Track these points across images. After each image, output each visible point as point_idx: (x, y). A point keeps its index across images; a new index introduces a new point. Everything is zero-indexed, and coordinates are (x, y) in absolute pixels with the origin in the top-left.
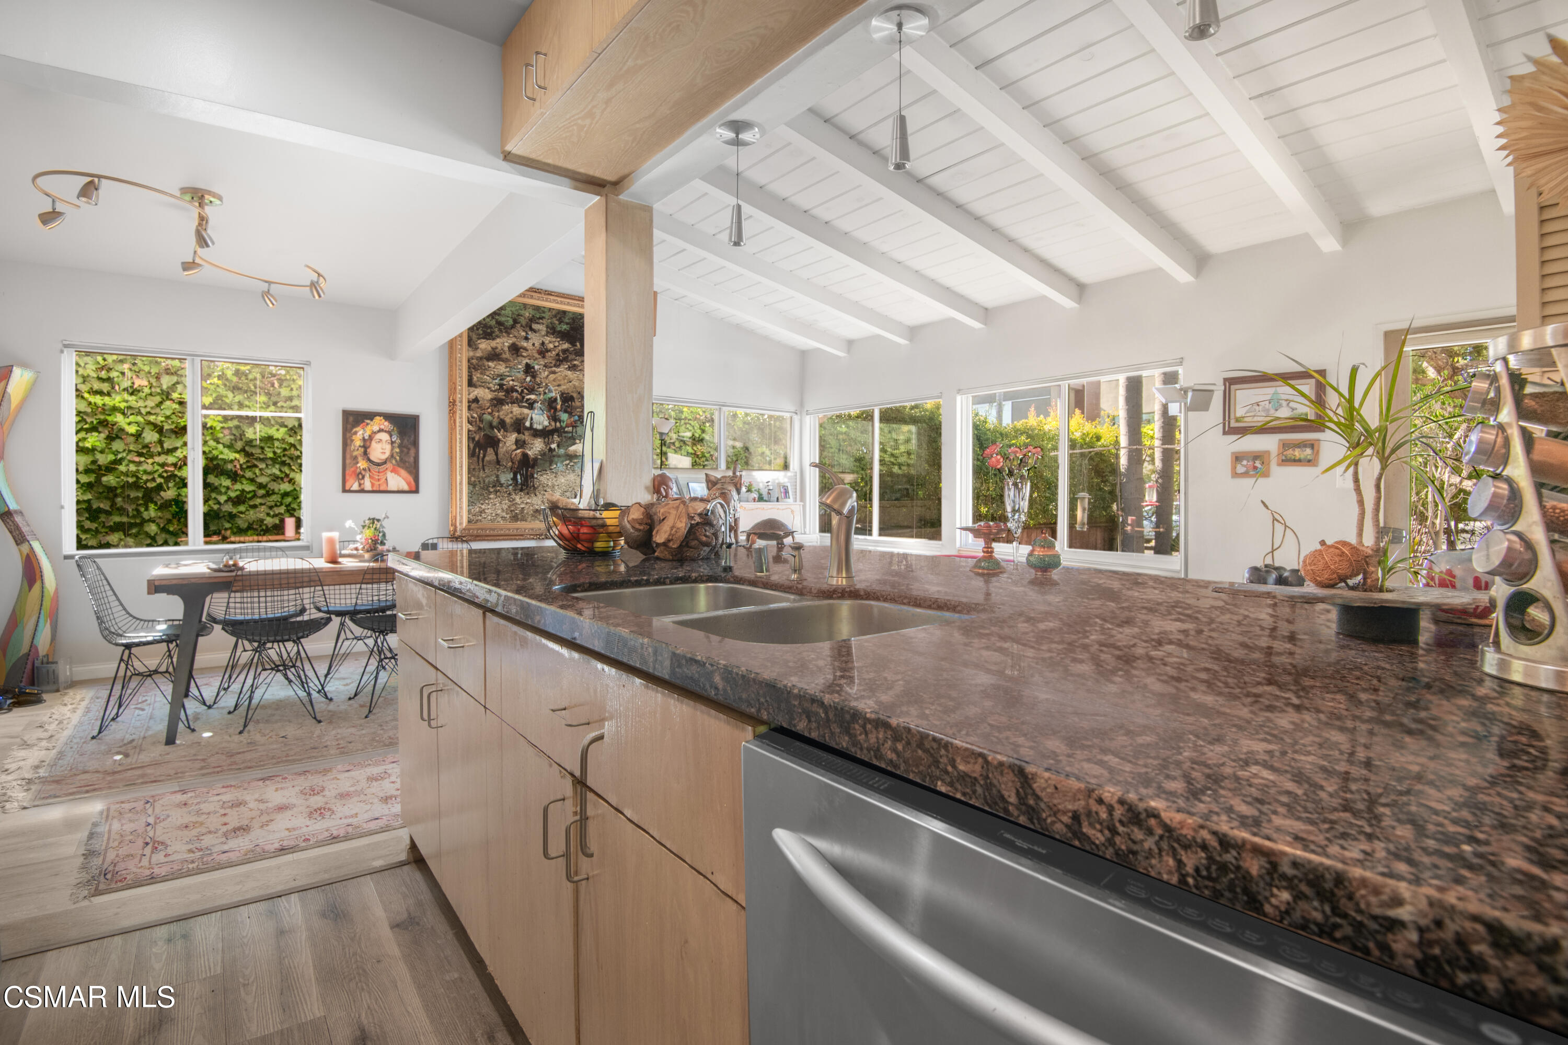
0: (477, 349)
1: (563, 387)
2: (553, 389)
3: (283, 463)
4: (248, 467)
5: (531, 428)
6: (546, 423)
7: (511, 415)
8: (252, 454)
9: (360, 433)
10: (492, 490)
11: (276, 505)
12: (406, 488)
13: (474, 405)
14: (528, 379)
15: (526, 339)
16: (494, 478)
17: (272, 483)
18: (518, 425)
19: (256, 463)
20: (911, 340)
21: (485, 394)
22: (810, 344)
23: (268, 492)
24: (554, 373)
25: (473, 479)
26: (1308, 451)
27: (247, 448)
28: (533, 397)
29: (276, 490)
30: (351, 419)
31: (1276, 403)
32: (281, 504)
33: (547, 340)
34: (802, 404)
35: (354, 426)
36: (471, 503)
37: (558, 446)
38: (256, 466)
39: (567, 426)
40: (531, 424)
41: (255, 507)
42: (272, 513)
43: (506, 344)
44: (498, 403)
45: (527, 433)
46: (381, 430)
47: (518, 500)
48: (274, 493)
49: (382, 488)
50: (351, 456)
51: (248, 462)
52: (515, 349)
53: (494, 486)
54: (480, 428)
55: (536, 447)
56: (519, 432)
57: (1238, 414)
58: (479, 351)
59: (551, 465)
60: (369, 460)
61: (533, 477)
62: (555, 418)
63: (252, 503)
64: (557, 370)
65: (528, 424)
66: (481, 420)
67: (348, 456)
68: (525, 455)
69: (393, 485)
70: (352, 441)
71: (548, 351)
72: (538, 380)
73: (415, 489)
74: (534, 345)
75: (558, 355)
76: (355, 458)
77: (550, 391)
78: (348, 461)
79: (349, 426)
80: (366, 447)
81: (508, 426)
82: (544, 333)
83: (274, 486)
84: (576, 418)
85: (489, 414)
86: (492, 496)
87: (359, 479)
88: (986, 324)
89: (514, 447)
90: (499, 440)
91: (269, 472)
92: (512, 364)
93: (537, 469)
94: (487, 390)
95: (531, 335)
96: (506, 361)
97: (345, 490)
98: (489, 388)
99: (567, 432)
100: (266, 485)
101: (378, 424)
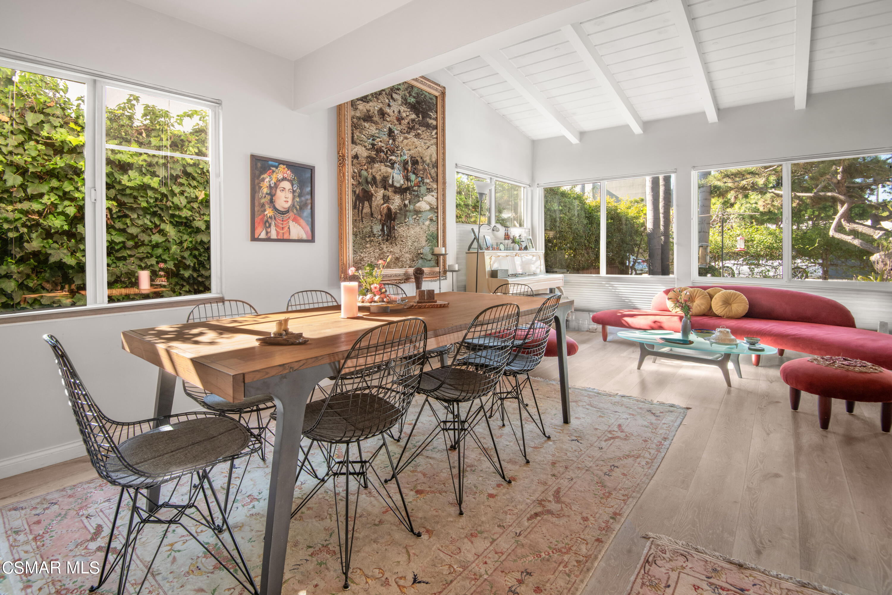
0: (357, 109)
1: (412, 152)
2: (406, 152)
3: (154, 214)
4: (119, 217)
5: (392, 186)
6: (402, 182)
7: (380, 173)
8: (125, 204)
9: (267, 180)
10: (368, 240)
11: (147, 257)
12: (304, 237)
13: (355, 161)
14: (391, 141)
15: (389, 105)
16: (368, 229)
17: (142, 234)
18: (385, 183)
19: (127, 212)
21: (363, 152)
23: (136, 243)
24: (406, 138)
25: (355, 230)
27: (119, 197)
28: (393, 158)
29: (146, 242)
30: (259, 165)
32: (152, 256)
33: (403, 109)
34: (533, 179)
35: (262, 173)
36: (355, 252)
37: (409, 202)
38: (126, 216)
39: (414, 186)
40: (393, 181)
41: (124, 258)
42: (143, 265)
43: (376, 108)
44: (371, 160)
45: (390, 189)
46: (284, 179)
47: (385, 250)
48: (143, 244)
49: (286, 237)
50: (260, 203)
51: (119, 211)
52: (382, 114)
53: (369, 236)
54: (359, 183)
55: (396, 202)
56: (385, 189)
58: (358, 111)
59: (405, 219)
60: (275, 209)
61: (394, 229)
62: (407, 179)
63: (119, 255)
64: (409, 136)
65: (390, 182)
66: (360, 176)
67: (257, 204)
68: (389, 209)
69: (294, 235)
70: (260, 188)
71: (403, 119)
72: (397, 143)
73: (312, 240)
74: (394, 111)
75: (408, 123)
76: (263, 205)
77: (404, 154)
78: (256, 209)
79: (257, 173)
80: (272, 195)
81: (378, 182)
82: (400, 102)
83: (145, 238)
84: (420, 179)
85: (366, 170)
86: (368, 245)
87: (266, 227)
89: (382, 202)
90: (372, 195)
91: (140, 222)
92: (380, 127)
93: (397, 222)
94: (364, 148)
95: (392, 103)
96: (376, 123)
97: (254, 238)
98: (365, 147)
99: (414, 191)
100: (137, 236)
101: (282, 172)
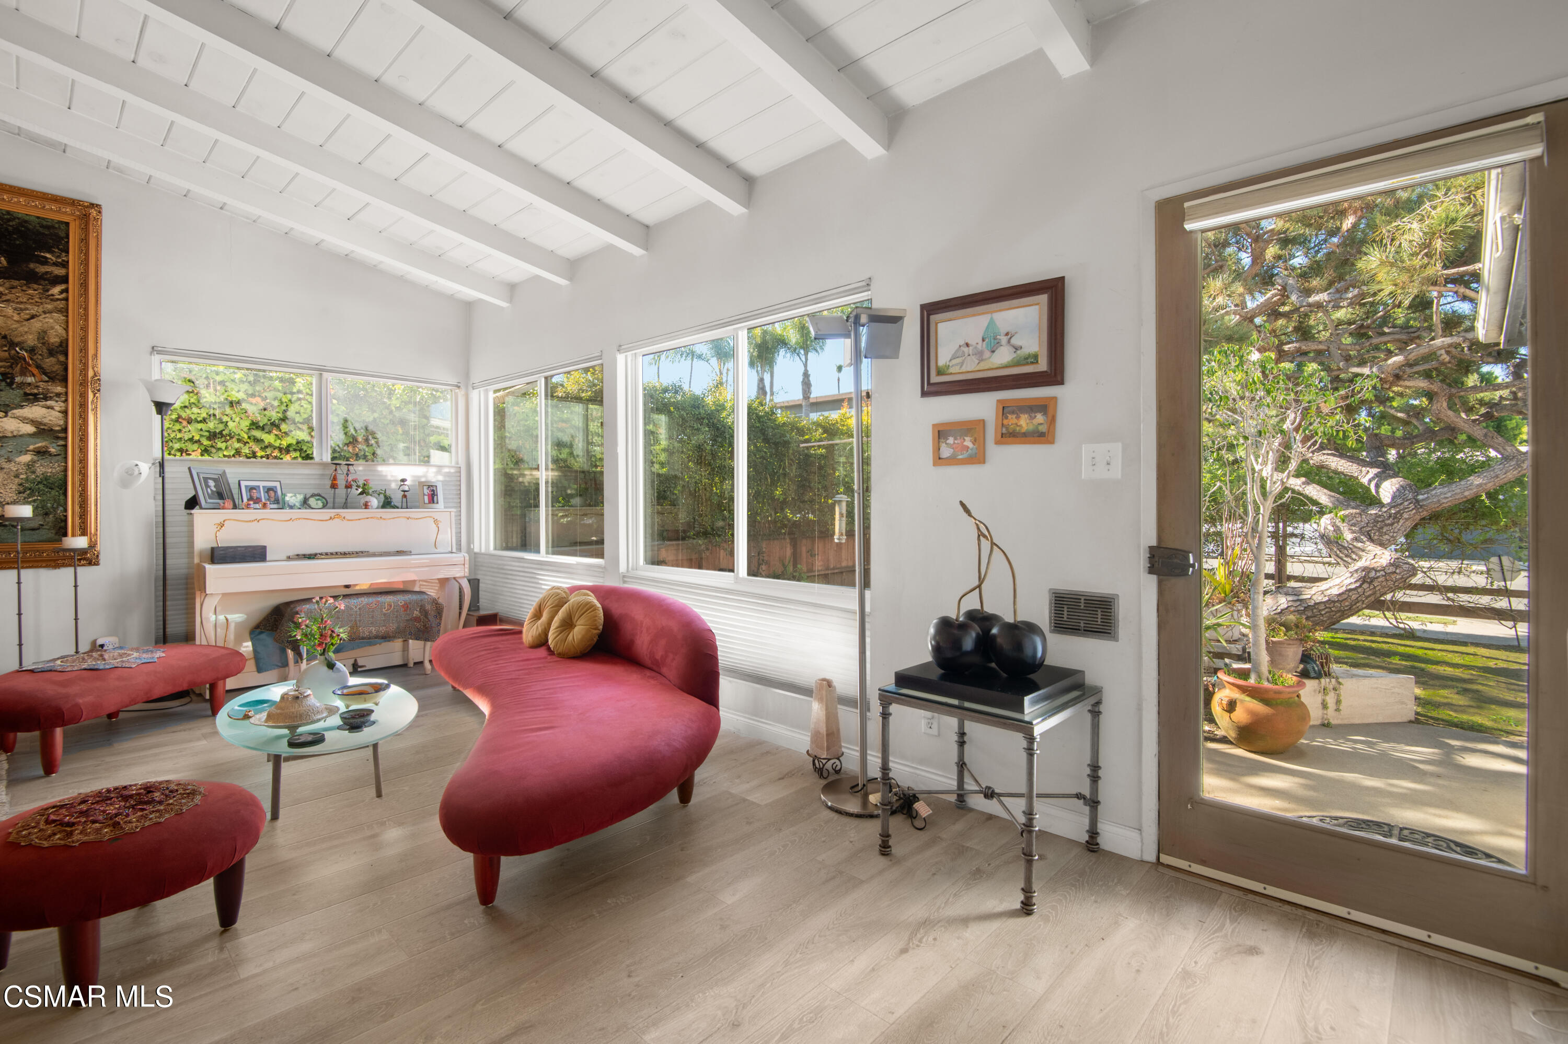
20: (571, 279)
22: (469, 293)
26: (1040, 418)
31: (992, 341)
34: (467, 375)
57: (941, 362)
88: (647, 249)
